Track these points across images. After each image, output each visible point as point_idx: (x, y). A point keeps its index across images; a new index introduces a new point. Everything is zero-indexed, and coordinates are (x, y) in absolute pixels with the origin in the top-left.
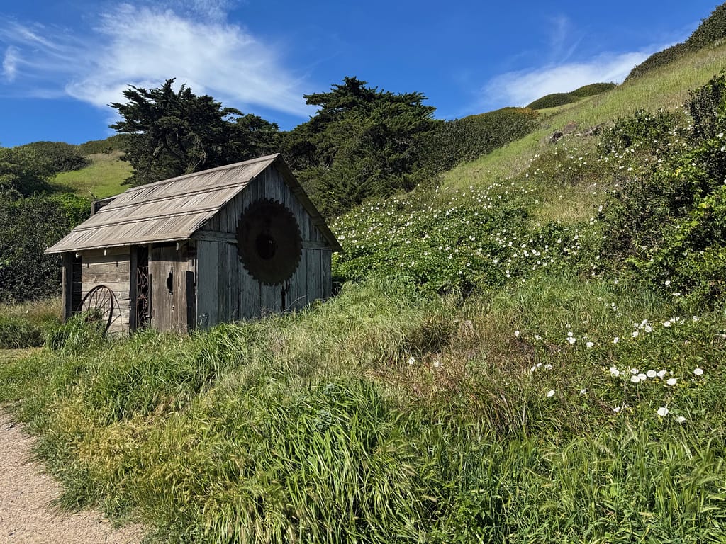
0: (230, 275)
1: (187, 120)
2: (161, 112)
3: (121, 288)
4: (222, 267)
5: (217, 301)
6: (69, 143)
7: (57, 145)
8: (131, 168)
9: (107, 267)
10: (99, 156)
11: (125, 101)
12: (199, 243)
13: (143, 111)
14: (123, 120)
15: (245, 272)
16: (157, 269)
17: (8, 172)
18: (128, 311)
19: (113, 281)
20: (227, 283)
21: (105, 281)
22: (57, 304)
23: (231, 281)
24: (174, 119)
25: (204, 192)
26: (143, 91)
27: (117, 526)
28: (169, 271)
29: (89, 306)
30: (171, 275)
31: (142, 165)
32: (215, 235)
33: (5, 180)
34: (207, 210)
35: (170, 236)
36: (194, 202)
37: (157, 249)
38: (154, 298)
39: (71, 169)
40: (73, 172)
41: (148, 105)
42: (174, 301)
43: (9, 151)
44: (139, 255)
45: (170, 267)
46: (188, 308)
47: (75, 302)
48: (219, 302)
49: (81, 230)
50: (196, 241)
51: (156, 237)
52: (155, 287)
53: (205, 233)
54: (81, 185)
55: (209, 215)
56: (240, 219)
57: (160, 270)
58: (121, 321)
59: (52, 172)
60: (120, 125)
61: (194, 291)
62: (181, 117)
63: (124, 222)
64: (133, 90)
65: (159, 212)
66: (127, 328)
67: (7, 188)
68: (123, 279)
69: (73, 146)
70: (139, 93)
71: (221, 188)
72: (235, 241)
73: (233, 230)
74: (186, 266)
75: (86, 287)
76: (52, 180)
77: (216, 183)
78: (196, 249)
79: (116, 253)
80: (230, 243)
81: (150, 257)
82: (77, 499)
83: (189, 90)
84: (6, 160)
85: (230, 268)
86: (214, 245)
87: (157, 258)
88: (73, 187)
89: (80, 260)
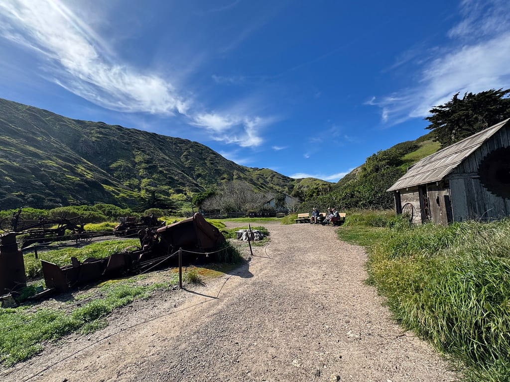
0: (476, 196)
1: (471, 110)
2: (453, 112)
3: (416, 204)
4: (469, 191)
5: (467, 209)
6: (411, 140)
7: (404, 144)
8: (440, 144)
9: (409, 195)
10: (425, 142)
11: (431, 115)
12: (450, 181)
13: (442, 116)
14: (432, 124)
15: (489, 193)
16: (431, 195)
17: (385, 159)
18: (420, 214)
19: (413, 201)
20: (474, 200)
21: (410, 201)
22: (394, 211)
23: (477, 198)
24: (461, 113)
25: (456, 153)
26: (441, 107)
27: (379, 295)
28: (437, 195)
29: (404, 211)
30: (438, 197)
31: (445, 141)
32: (461, 175)
33: (384, 163)
34: (454, 163)
35: (433, 180)
36: (449, 160)
37: (430, 186)
38: (431, 208)
39: (412, 152)
40: (413, 153)
41: (444, 112)
42: (441, 210)
43: (385, 151)
44: (422, 189)
45: (437, 194)
46: (447, 213)
47: (399, 210)
48: (469, 210)
49: (400, 181)
50: (448, 180)
51: (427, 181)
52: (431, 203)
53: (454, 175)
54: (417, 158)
55: (456, 166)
56: (480, 164)
57: (433, 195)
58: (417, 218)
59: (403, 155)
60: (430, 127)
61: (450, 205)
62: (467, 110)
63: (416, 175)
64: (435, 108)
65: (432, 168)
66: (421, 221)
67: (385, 166)
68: (417, 200)
69: (413, 141)
70: (438, 108)
71: (466, 149)
72: (478, 176)
73: (475, 170)
74: (445, 193)
75: (403, 204)
76: (403, 158)
77: (464, 147)
78: (449, 184)
79: (412, 189)
80: (474, 178)
81: (427, 190)
82: (370, 282)
83: (471, 94)
84: (384, 155)
85: (475, 191)
86: (461, 181)
87: (430, 190)
88: (413, 159)
89: (399, 193)
